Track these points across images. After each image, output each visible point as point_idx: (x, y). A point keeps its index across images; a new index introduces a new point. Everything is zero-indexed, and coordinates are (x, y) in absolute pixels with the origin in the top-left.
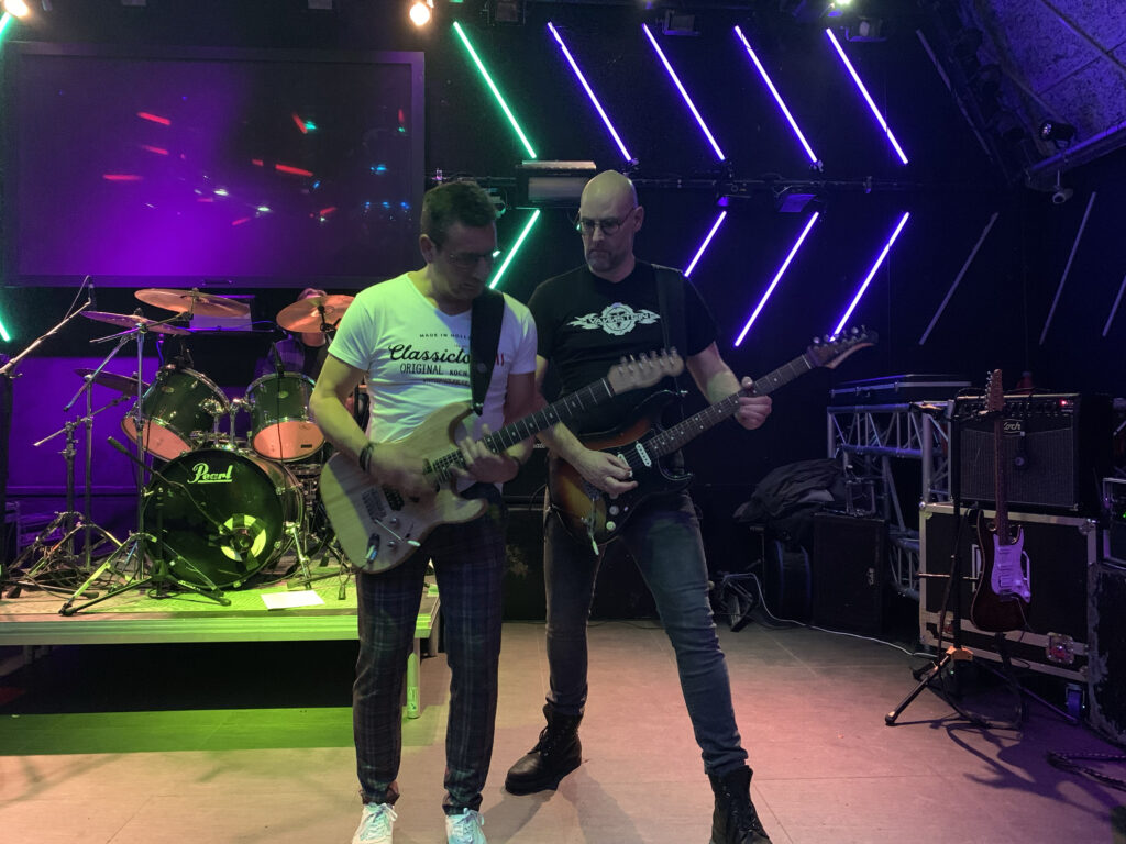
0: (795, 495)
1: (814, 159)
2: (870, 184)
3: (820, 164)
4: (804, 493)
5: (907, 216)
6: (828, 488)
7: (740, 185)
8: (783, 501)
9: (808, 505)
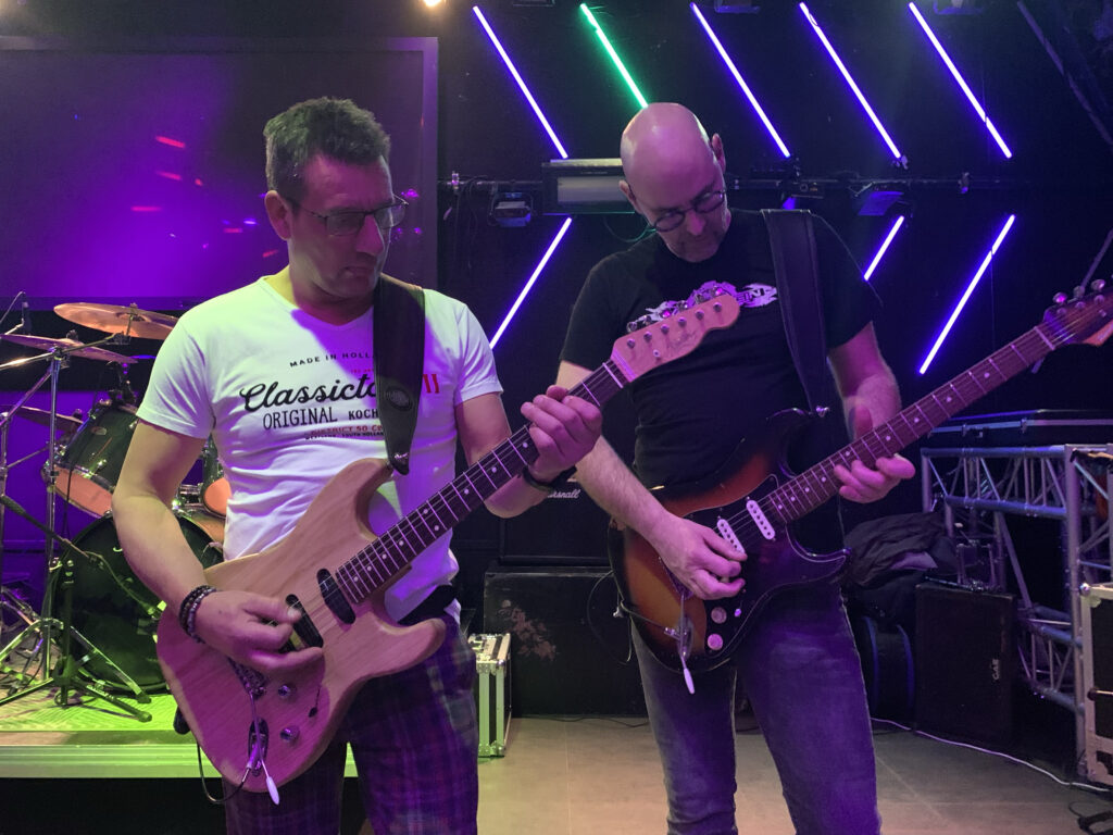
0: (888, 559)
1: (897, 154)
2: (967, 182)
3: (905, 161)
4: (899, 557)
5: (1012, 219)
6: (929, 550)
7: (811, 185)
8: (872, 566)
9: (905, 572)
